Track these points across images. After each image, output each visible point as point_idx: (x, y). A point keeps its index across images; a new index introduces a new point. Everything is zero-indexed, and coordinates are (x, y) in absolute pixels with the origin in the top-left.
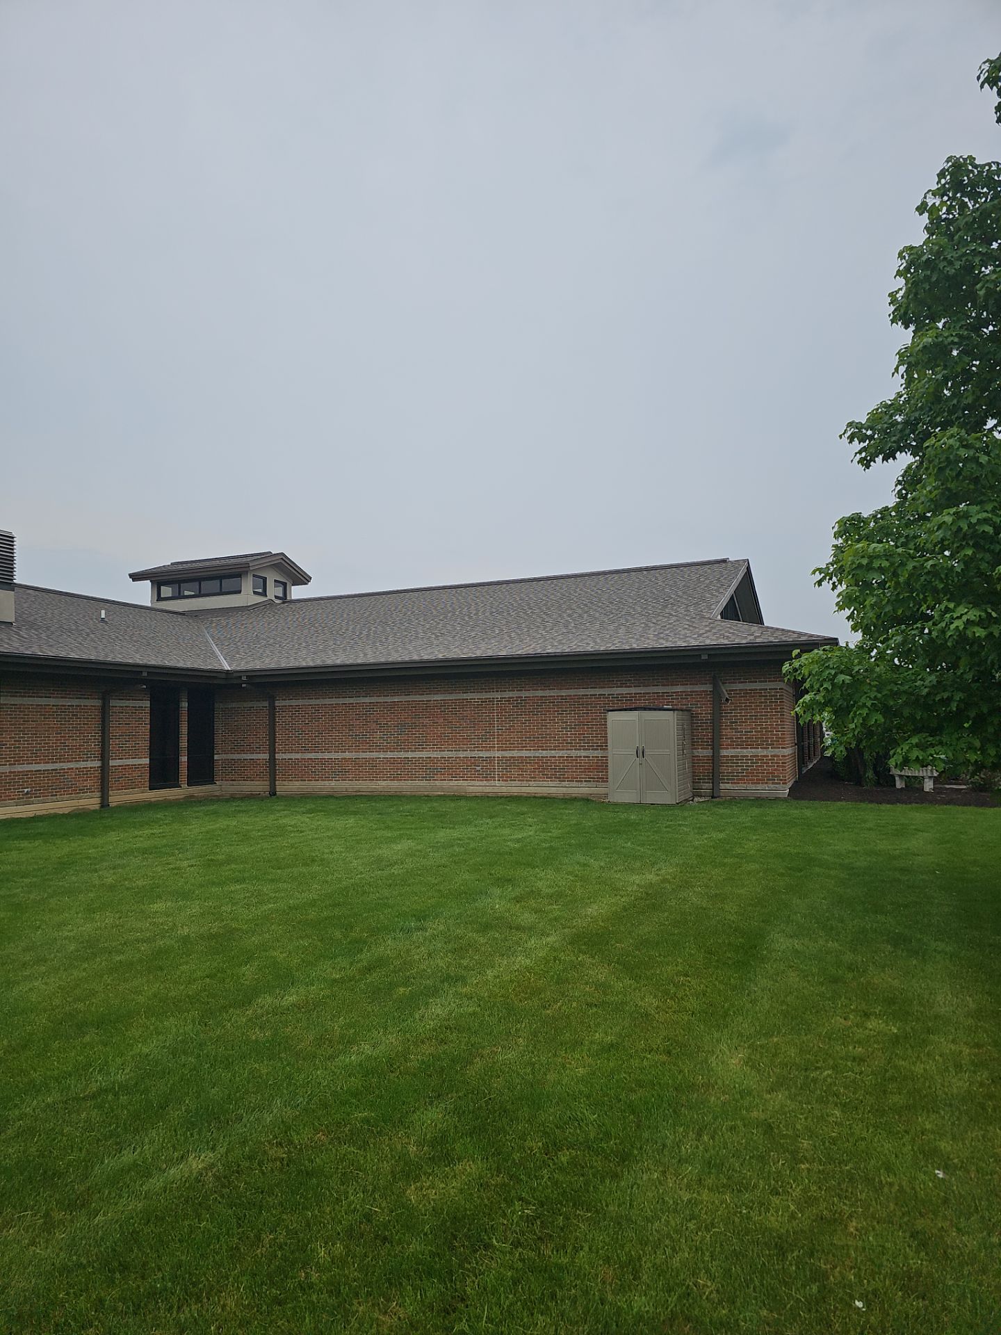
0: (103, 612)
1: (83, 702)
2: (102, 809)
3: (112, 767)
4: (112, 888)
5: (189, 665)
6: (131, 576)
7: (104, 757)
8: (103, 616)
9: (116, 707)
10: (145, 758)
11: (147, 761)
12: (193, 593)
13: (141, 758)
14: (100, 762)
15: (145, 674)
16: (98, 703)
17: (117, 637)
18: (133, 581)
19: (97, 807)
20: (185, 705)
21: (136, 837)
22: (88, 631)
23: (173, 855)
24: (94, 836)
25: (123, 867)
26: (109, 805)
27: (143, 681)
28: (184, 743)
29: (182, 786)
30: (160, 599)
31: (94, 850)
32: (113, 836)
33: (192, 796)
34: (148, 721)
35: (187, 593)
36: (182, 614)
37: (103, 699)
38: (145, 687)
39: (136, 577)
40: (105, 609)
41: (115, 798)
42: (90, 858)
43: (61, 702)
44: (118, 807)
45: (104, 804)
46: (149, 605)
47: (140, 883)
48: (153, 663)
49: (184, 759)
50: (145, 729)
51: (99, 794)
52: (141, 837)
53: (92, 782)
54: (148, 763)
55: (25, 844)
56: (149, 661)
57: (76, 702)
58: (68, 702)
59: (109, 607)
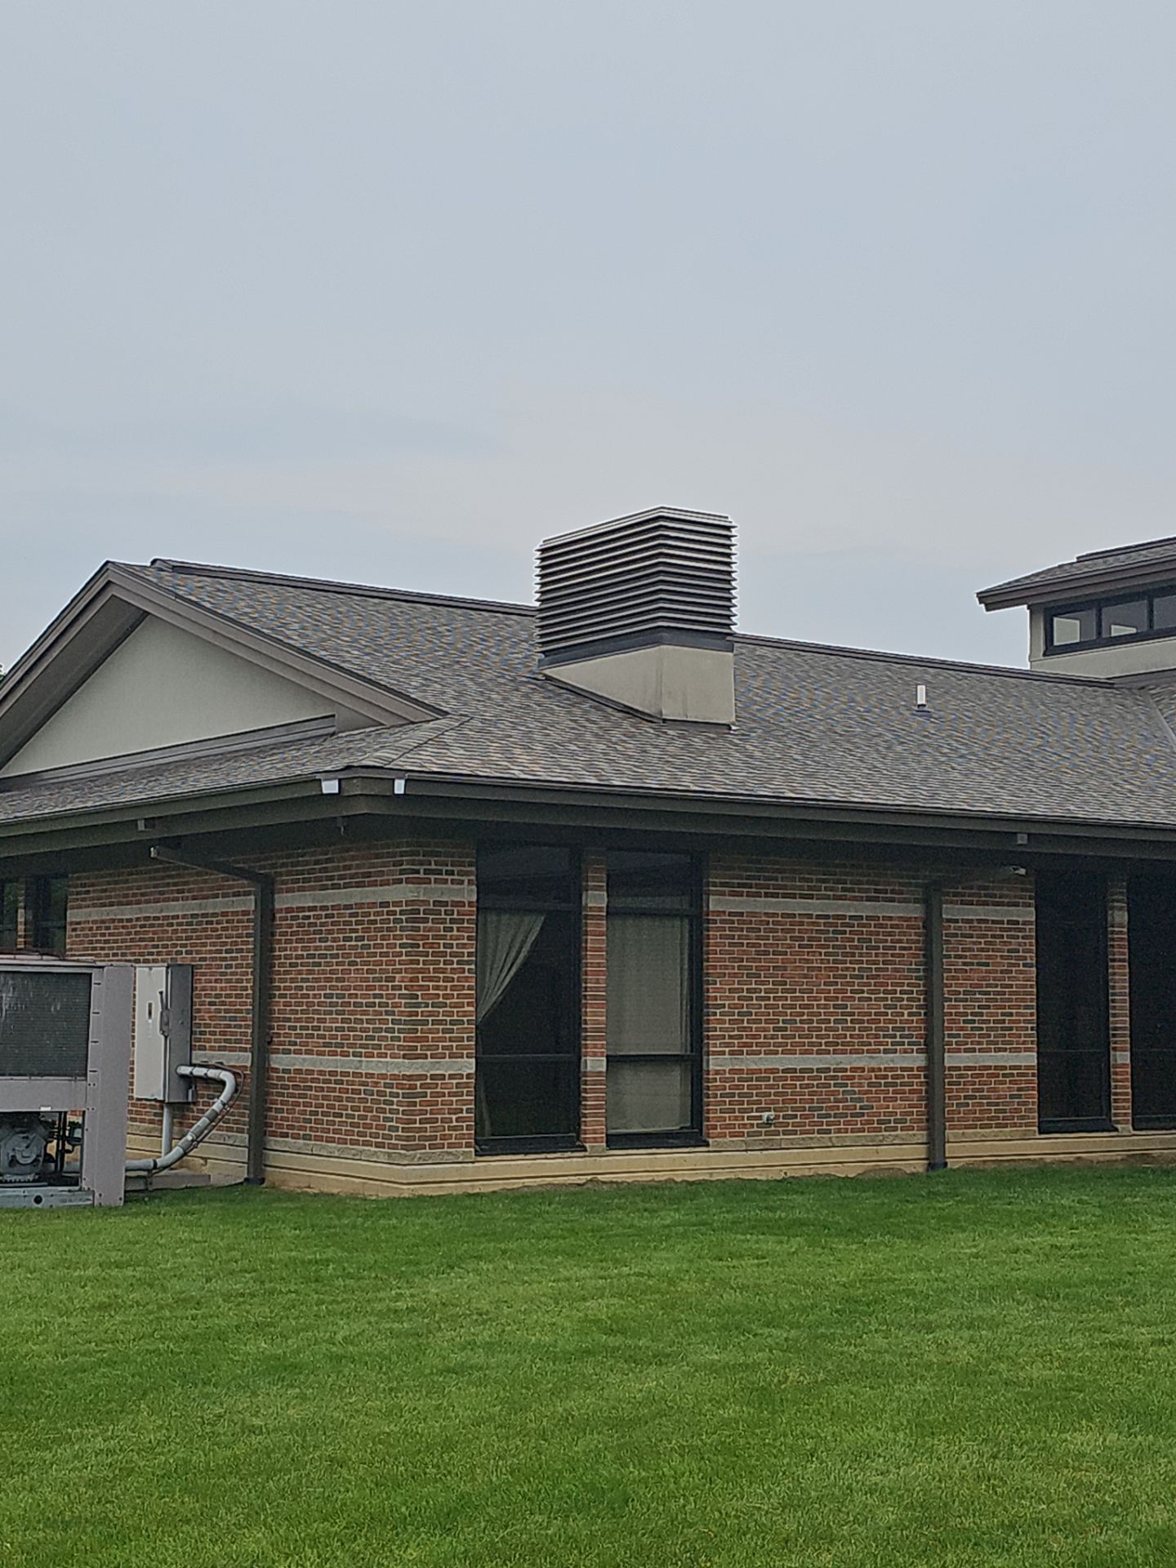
0: (922, 690)
1: (883, 909)
2: (931, 1173)
3: (950, 1069)
4: (970, 1375)
5: (1129, 815)
6: (983, 597)
7: (931, 1046)
8: (921, 700)
9: (957, 921)
10: (1026, 1050)
11: (1030, 1059)
12: (1134, 631)
13: (1018, 1050)
14: (923, 1056)
15: (1022, 840)
16: (915, 911)
17: (956, 750)
18: (988, 610)
19: (920, 1167)
20: (1120, 917)
21: (1017, 1251)
22: (889, 736)
23: (1110, 1307)
24: (917, 1237)
25: (993, 1325)
26: (946, 1164)
27: (1018, 859)
28: (1120, 1019)
29: (1119, 1126)
30: (1051, 650)
31: (919, 1275)
32: (963, 1243)
33: (1145, 1157)
34: (1031, 958)
35: (1117, 631)
36: (1108, 684)
37: (926, 902)
38: (1022, 871)
39: (993, 599)
40: (927, 683)
41: (962, 1149)
42: (910, 1293)
43: (834, 908)
44: (966, 1170)
45: (936, 1162)
46: (1027, 667)
47: (1036, 1372)
48: (1040, 810)
49: (1122, 1058)
50: (1025, 978)
51: (922, 1136)
52: (1028, 1251)
53: (907, 1105)
54: (1035, 1063)
55: (769, 1244)
56: (1033, 806)
57: (866, 909)
58: (849, 909)
59: (934, 676)
